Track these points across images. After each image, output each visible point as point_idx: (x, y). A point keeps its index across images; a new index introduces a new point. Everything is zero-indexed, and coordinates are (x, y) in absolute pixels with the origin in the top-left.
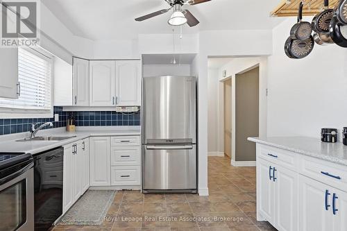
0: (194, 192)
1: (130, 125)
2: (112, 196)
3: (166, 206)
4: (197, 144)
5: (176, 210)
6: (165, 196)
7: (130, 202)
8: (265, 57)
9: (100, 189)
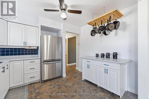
0: (61, 77)
1: (31, 54)
2: (26, 88)
3: (54, 85)
4: (62, 60)
5: (59, 85)
6: (51, 81)
7: (37, 88)
8: (78, 35)
9: (17, 87)
